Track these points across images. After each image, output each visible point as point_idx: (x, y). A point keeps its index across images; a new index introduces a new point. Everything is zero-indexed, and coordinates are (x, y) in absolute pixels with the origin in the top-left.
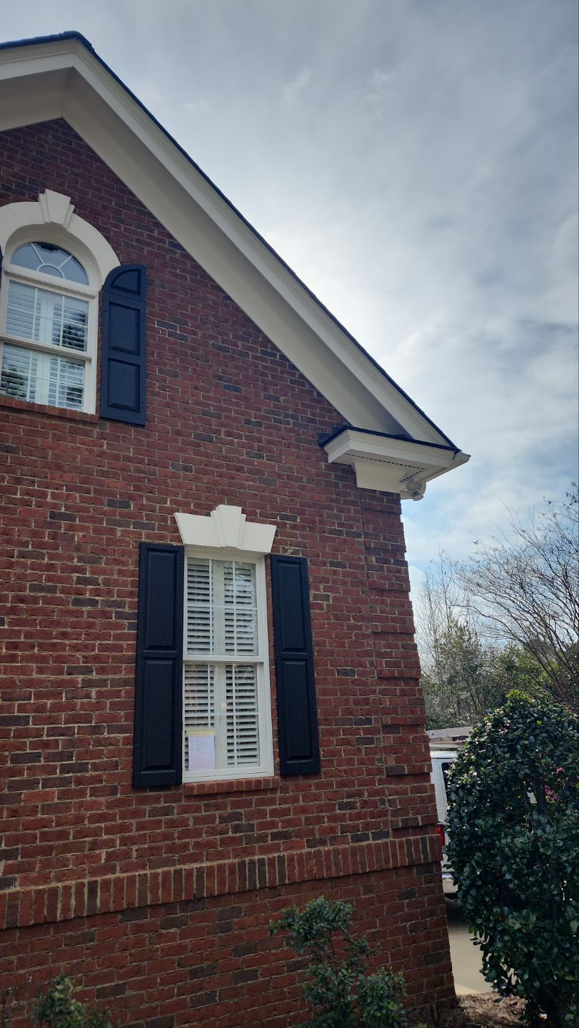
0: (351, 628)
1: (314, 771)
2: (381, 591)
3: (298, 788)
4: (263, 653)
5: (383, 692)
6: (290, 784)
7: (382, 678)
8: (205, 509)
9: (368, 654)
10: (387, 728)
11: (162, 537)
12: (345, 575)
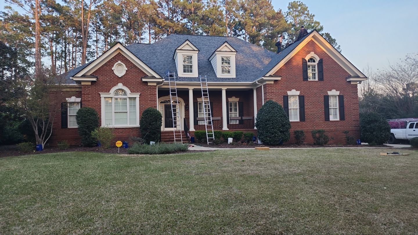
0: (349, 103)
1: (344, 120)
2: (354, 98)
3: (342, 122)
4: (338, 107)
5: (353, 111)
6: (341, 121)
7: (353, 109)
8: (331, 90)
9: (351, 107)
10: (353, 115)
11: (326, 94)
12: (349, 97)
